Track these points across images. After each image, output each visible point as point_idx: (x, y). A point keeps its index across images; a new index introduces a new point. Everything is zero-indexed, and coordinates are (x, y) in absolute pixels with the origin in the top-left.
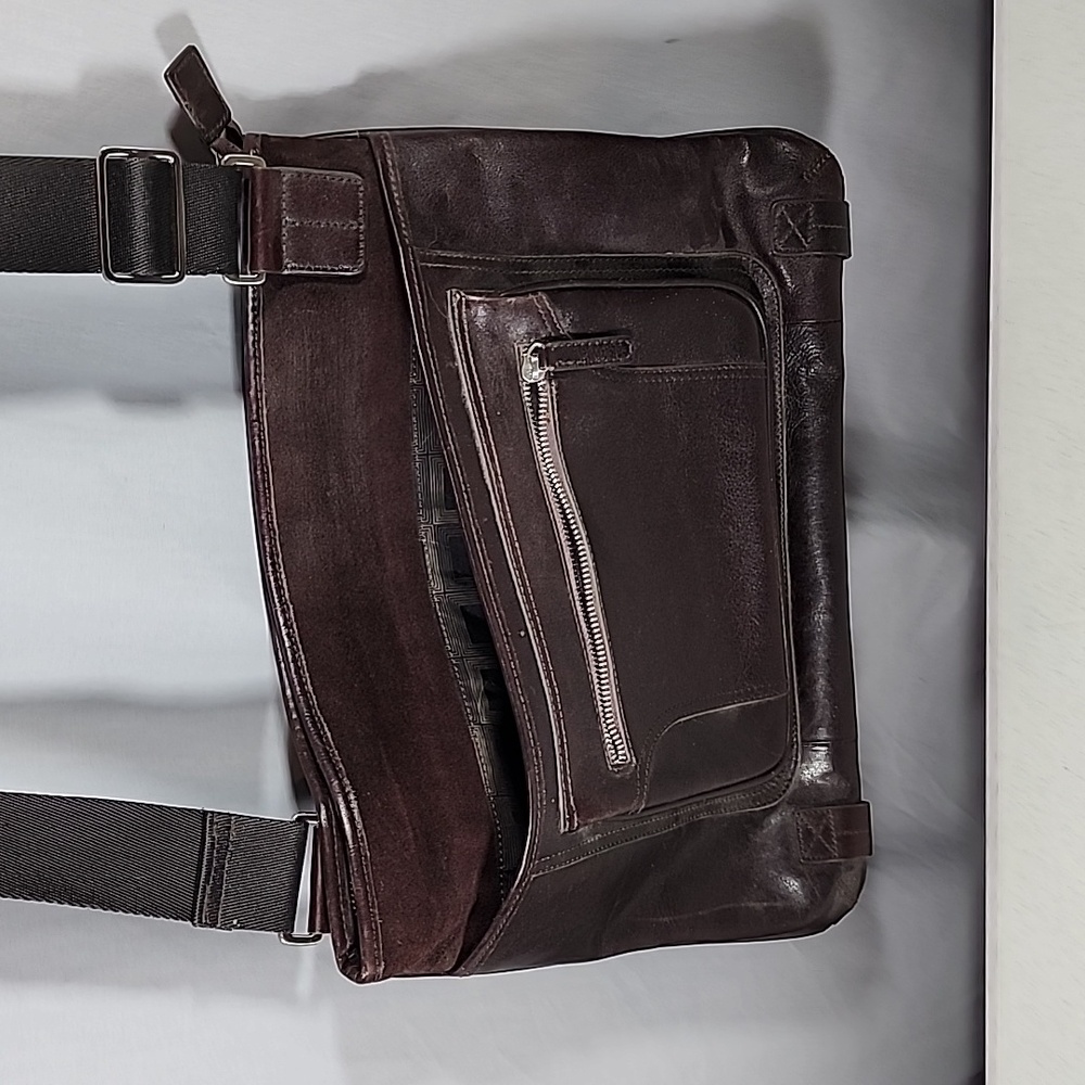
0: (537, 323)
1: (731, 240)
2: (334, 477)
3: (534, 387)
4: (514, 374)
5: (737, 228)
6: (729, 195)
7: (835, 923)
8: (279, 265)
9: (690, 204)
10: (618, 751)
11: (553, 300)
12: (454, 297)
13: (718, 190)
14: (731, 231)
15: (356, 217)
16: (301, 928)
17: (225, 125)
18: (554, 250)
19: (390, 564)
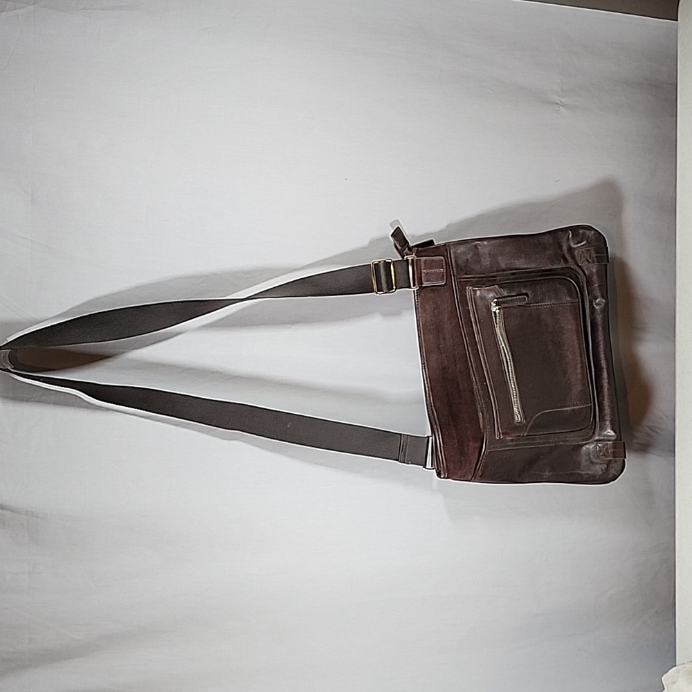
0: (495, 294)
1: (566, 261)
2: (442, 341)
3: (495, 313)
4: (489, 309)
5: (568, 257)
6: (565, 248)
7: (614, 480)
8: (422, 284)
9: (549, 252)
10: (518, 417)
11: (500, 287)
12: (469, 288)
13: (560, 247)
14: (566, 259)
15: (443, 268)
16: (429, 465)
17: (408, 246)
18: (504, 270)
19: (458, 366)
